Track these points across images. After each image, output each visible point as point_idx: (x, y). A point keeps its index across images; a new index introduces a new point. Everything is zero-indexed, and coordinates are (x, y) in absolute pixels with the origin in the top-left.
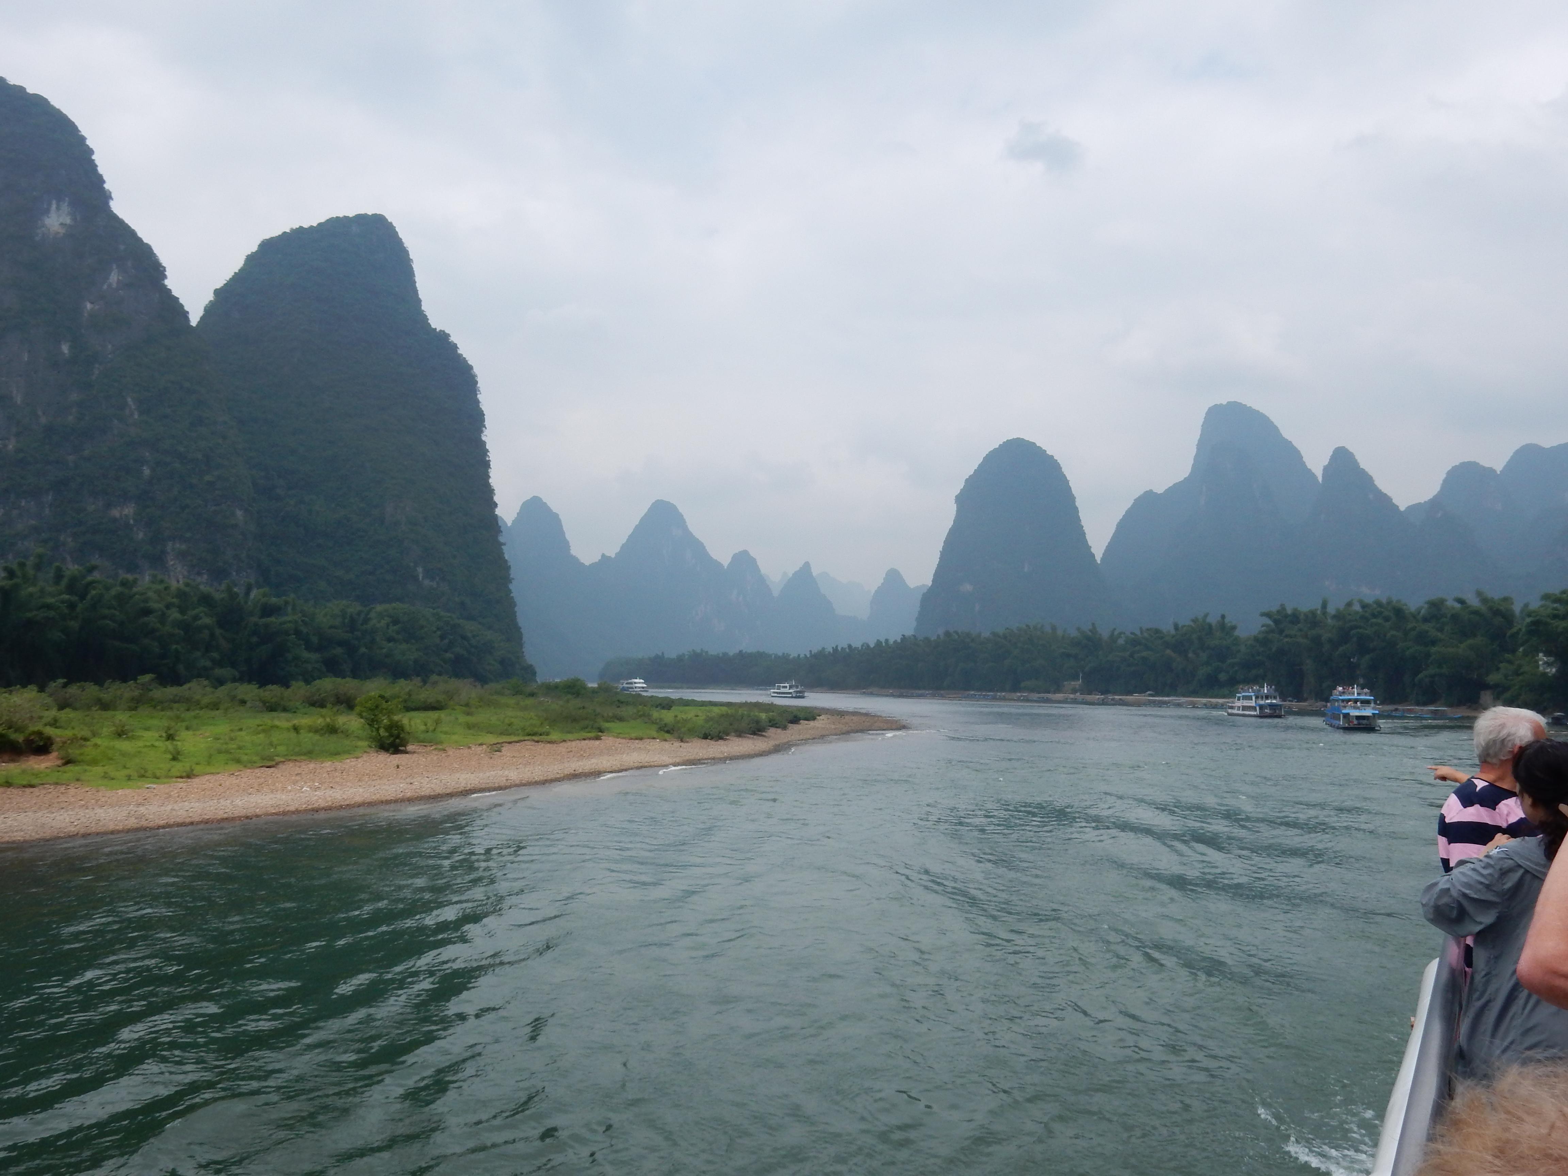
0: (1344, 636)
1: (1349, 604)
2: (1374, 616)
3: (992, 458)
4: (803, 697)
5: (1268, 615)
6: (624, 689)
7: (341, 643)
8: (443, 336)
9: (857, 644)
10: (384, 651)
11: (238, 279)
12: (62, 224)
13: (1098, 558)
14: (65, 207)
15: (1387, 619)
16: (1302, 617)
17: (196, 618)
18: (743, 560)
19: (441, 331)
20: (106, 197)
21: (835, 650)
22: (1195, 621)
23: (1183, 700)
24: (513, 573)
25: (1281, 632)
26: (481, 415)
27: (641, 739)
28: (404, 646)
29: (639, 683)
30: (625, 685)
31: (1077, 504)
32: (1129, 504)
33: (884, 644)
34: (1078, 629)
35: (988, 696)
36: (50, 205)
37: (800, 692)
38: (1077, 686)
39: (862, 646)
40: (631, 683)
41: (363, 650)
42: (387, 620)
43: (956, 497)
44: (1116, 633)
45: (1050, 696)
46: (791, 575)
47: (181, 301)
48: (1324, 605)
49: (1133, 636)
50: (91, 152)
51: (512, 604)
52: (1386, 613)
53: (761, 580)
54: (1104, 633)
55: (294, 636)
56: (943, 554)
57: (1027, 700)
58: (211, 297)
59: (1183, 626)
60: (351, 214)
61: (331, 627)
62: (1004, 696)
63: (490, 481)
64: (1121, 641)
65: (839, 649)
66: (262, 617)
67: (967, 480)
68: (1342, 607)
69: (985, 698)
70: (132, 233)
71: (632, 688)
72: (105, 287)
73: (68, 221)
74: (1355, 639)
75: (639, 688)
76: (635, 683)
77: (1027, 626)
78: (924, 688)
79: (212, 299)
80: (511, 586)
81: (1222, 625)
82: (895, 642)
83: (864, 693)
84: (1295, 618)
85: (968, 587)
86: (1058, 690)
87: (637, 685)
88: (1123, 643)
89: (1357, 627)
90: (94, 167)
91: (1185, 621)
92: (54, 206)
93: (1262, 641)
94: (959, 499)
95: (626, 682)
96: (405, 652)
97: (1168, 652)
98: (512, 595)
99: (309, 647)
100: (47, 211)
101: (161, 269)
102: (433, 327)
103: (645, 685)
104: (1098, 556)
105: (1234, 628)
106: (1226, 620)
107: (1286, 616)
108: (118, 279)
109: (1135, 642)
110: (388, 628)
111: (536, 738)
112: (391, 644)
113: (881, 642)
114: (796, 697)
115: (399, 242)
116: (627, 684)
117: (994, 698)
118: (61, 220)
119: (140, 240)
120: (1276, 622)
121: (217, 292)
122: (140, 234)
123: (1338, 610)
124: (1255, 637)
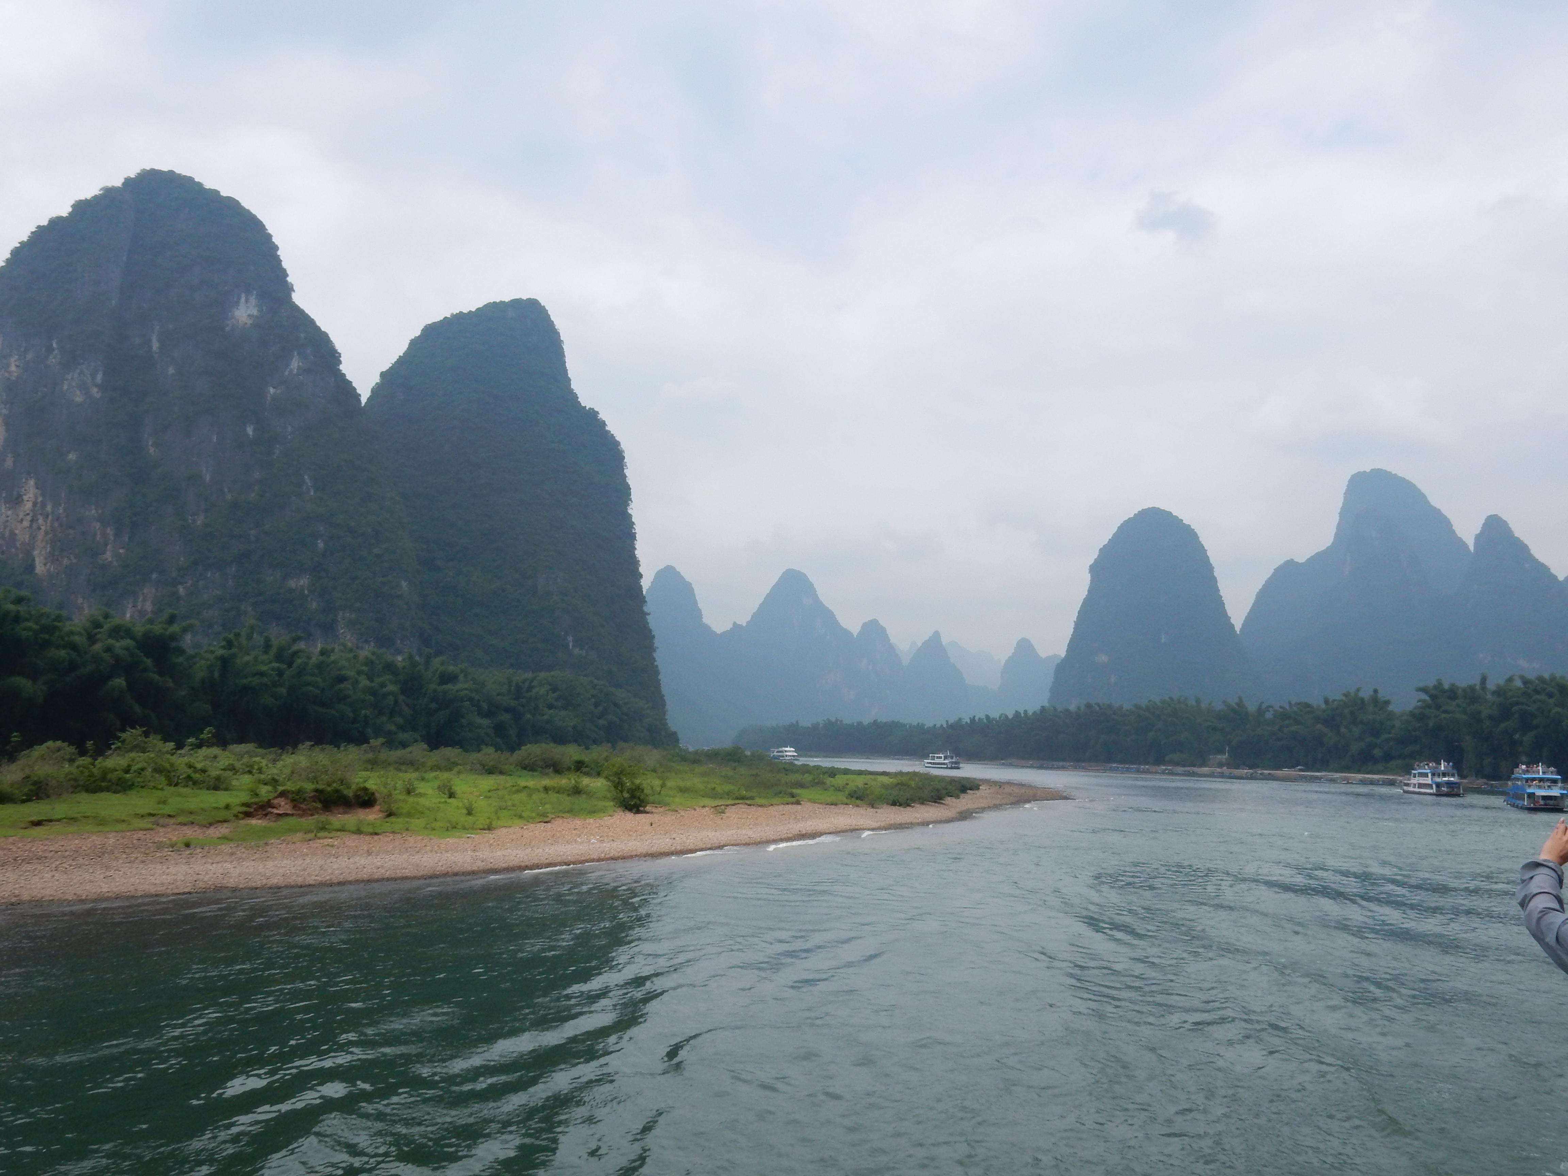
0: (1505, 712)
1: (1510, 680)
2: (1537, 692)
3: (1126, 527)
4: (959, 768)
5: (1424, 690)
6: (775, 757)
7: (507, 710)
8: (592, 414)
9: (995, 714)
10: (545, 717)
11: (402, 362)
12: (249, 315)
13: (1238, 628)
14: (253, 300)
15: (1550, 695)
16: (1460, 692)
17: (383, 685)
18: (873, 629)
19: (590, 409)
20: (288, 289)
21: (973, 720)
22: (1346, 695)
23: (1337, 775)
24: (657, 642)
25: (1438, 707)
26: (628, 488)
27: (836, 804)
28: (563, 713)
29: (790, 751)
30: (775, 753)
31: (1215, 574)
32: (1268, 574)
33: (1023, 715)
34: (1224, 702)
35: (1132, 768)
36: (239, 298)
37: (955, 763)
38: (1224, 760)
39: (1000, 717)
40: (782, 752)
41: (528, 716)
42: (547, 687)
43: (1090, 566)
44: (1264, 706)
45: (1195, 769)
46: (920, 645)
47: (354, 385)
48: (1484, 680)
49: (1281, 710)
50: (276, 248)
51: (655, 671)
52: (1550, 689)
53: (891, 649)
54: (1251, 707)
55: (468, 703)
56: (1077, 624)
57: (1172, 773)
58: (377, 379)
59: (1334, 701)
60: (507, 299)
61: (498, 695)
62: (1148, 769)
63: (636, 552)
64: (1269, 715)
65: (977, 719)
66: (439, 685)
67: (1101, 550)
68: (1501, 682)
69: (1128, 770)
70: (312, 322)
71: (783, 756)
72: (287, 373)
73: (255, 312)
74: (1516, 716)
75: (790, 756)
76: (786, 751)
77: (1171, 698)
78: (1064, 760)
79: (379, 381)
80: (655, 655)
81: (1375, 700)
82: (1034, 713)
83: (1003, 764)
84: (1452, 693)
85: (1103, 658)
86: (1203, 764)
87: (787, 754)
88: (1271, 717)
89: (1517, 703)
90: (278, 261)
91: (1337, 696)
92: (243, 299)
93: (1419, 716)
94: (1093, 569)
95: (776, 750)
96: (566, 719)
97: (1320, 726)
98: (655, 663)
99: (482, 714)
100: (237, 303)
101: (337, 355)
102: (583, 405)
103: (796, 754)
104: (1238, 626)
105: (1388, 703)
106: (1380, 695)
107: (1444, 691)
108: (298, 366)
109: (1284, 716)
110: (547, 695)
111: (748, 802)
112: (551, 711)
113: (1020, 713)
114: (951, 768)
115: (551, 324)
116: (778, 752)
117: (1138, 771)
118: (249, 312)
119: (319, 328)
120: (1433, 697)
121: (383, 375)
122: (318, 324)
123: (1498, 686)
124: (1411, 712)
